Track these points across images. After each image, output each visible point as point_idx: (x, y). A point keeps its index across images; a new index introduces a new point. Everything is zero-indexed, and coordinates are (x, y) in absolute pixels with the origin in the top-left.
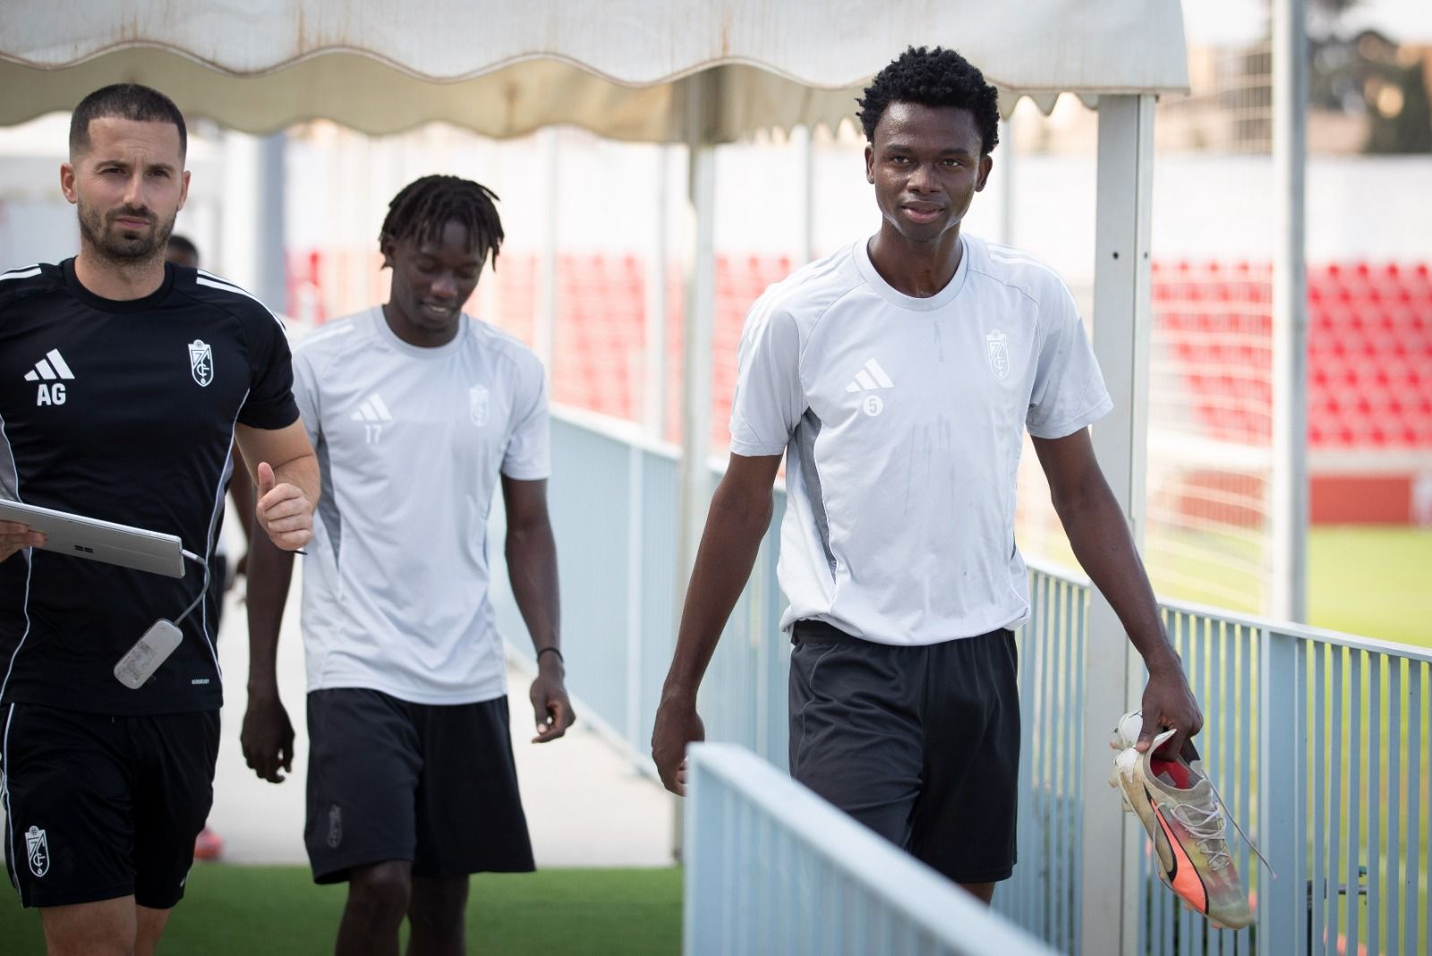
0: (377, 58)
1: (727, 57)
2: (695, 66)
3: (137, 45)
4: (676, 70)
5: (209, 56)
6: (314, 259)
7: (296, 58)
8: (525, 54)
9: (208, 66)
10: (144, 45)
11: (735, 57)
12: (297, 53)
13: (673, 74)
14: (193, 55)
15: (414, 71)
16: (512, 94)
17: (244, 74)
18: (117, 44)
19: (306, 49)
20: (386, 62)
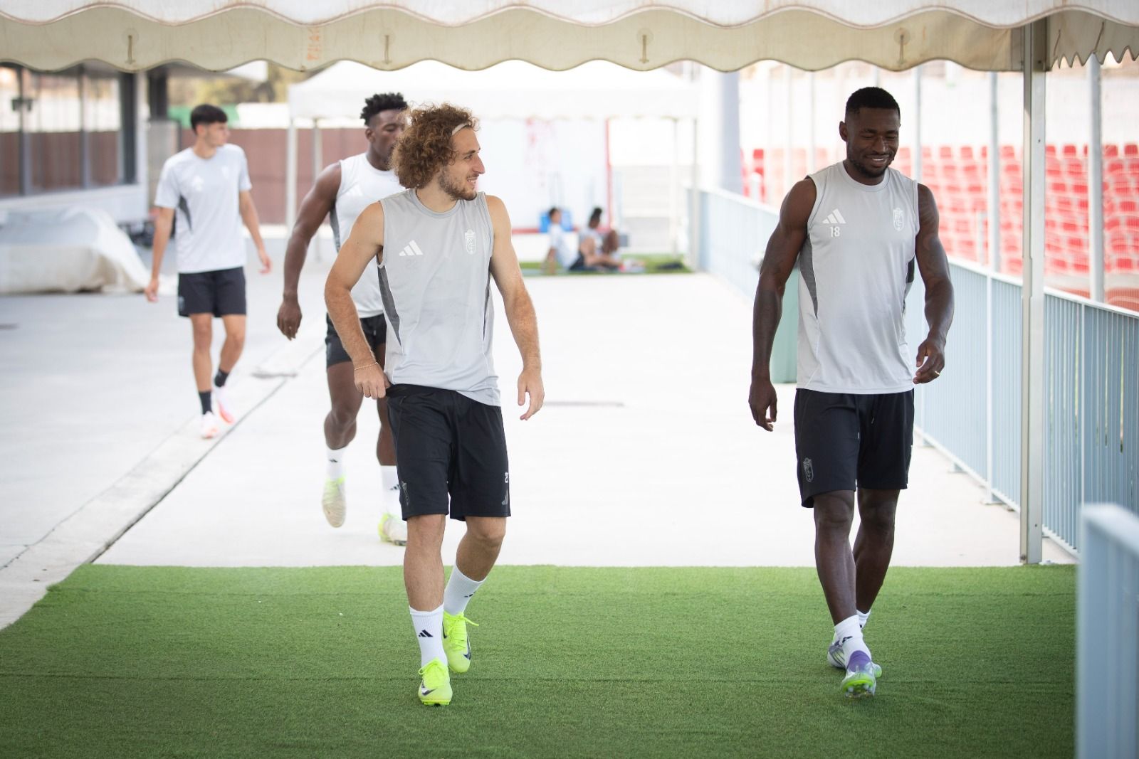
0: (821, 13)
1: (1065, 6)
2: (1044, 13)
3: (653, 8)
4: (1030, 15)
5: (703, 15)
6: (758, 154)
7: (763, 15)
8: (923, 7)
9: (703, 21)
10: (658, 8)
11: (1072, 6)
12: (764, 11)
13: (1028, 19)
14: (691, 14)
15: (846, 22)
16: (903, 39)
17: (728, 27)
18: (639, 8)
19: (770, 8)
20: (825, 15)
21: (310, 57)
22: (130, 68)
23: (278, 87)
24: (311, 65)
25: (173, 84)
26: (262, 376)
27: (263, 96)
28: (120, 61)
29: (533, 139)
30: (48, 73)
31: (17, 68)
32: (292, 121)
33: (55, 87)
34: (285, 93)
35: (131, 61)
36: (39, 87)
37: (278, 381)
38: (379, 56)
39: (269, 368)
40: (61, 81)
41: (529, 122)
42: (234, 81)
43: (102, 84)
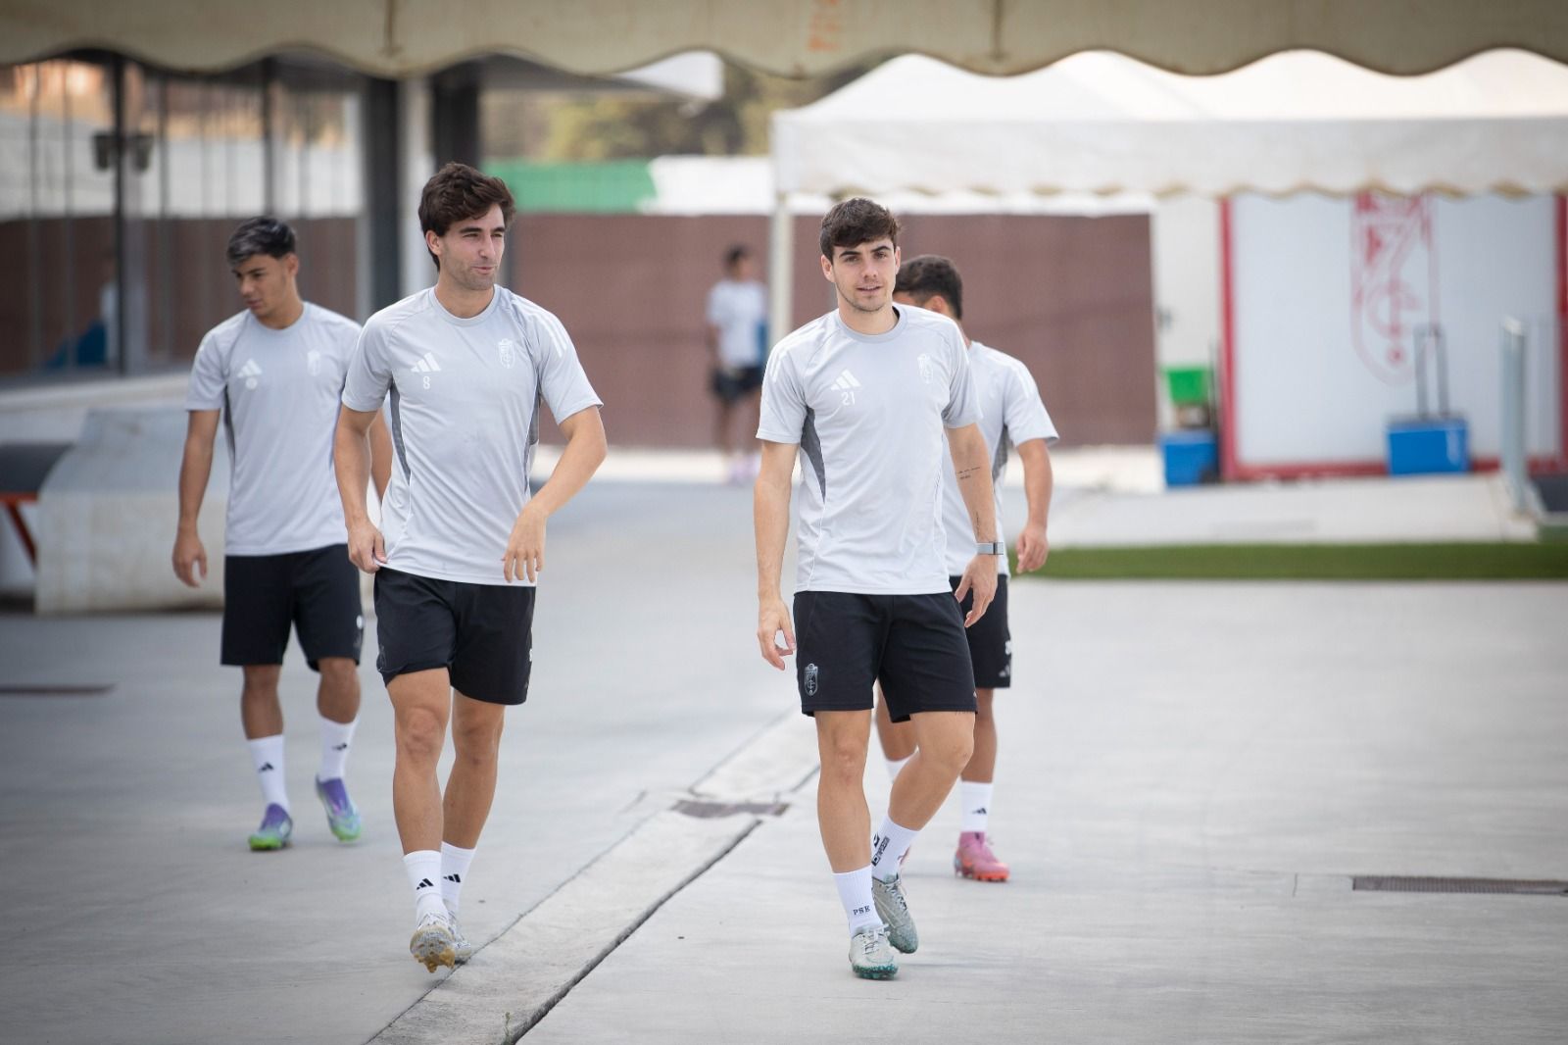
21: (816, 44)
22: (388, 66)
23: (750, 112)
24: (820, 62)
25: (494, 104)
26: (702, 809)
27: (712, 137)
28: (365, 50)
29: (1373, 244)
30: (190, 76)
31: (109, 60)
32: (781, 197)
33: (204, 111)
34: (765, 127)
35: (392, 50)
36: (165, 110)
37: (743, 820)
38: (980, 42)
39: (719, 790)
40: (218, 94)
41: (1365, 200)
42: (641, 98)
43: (322, 102)
